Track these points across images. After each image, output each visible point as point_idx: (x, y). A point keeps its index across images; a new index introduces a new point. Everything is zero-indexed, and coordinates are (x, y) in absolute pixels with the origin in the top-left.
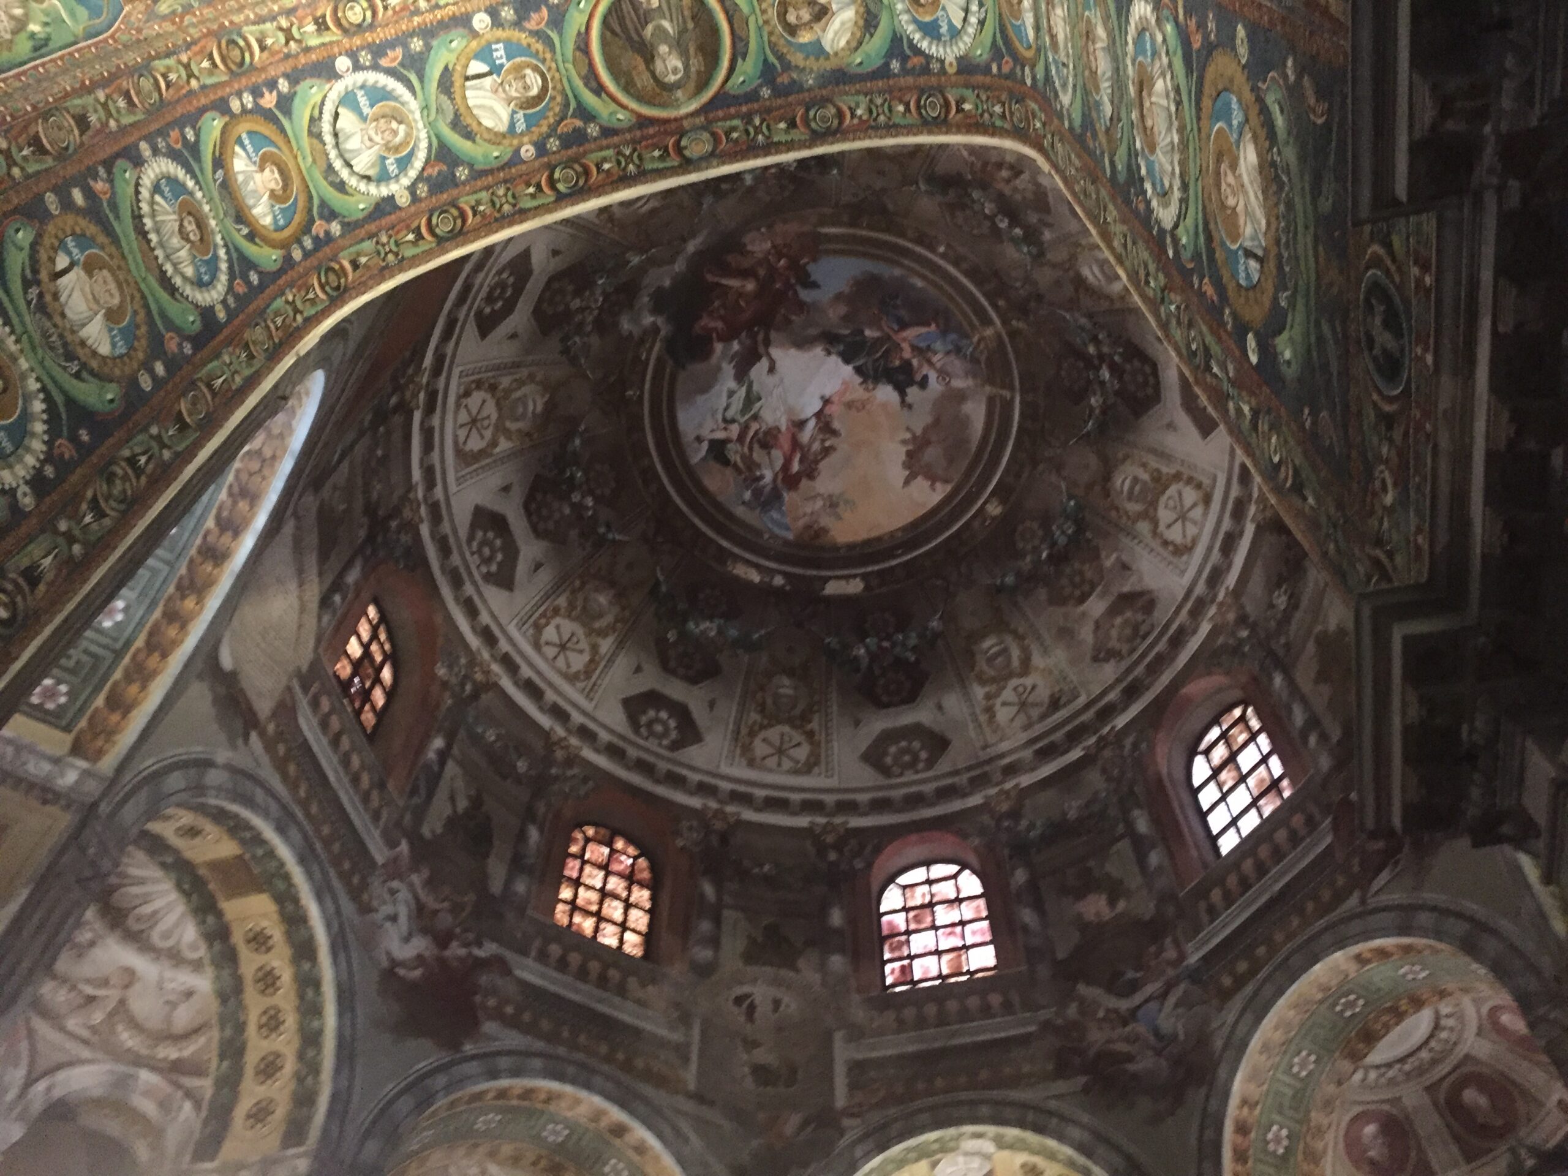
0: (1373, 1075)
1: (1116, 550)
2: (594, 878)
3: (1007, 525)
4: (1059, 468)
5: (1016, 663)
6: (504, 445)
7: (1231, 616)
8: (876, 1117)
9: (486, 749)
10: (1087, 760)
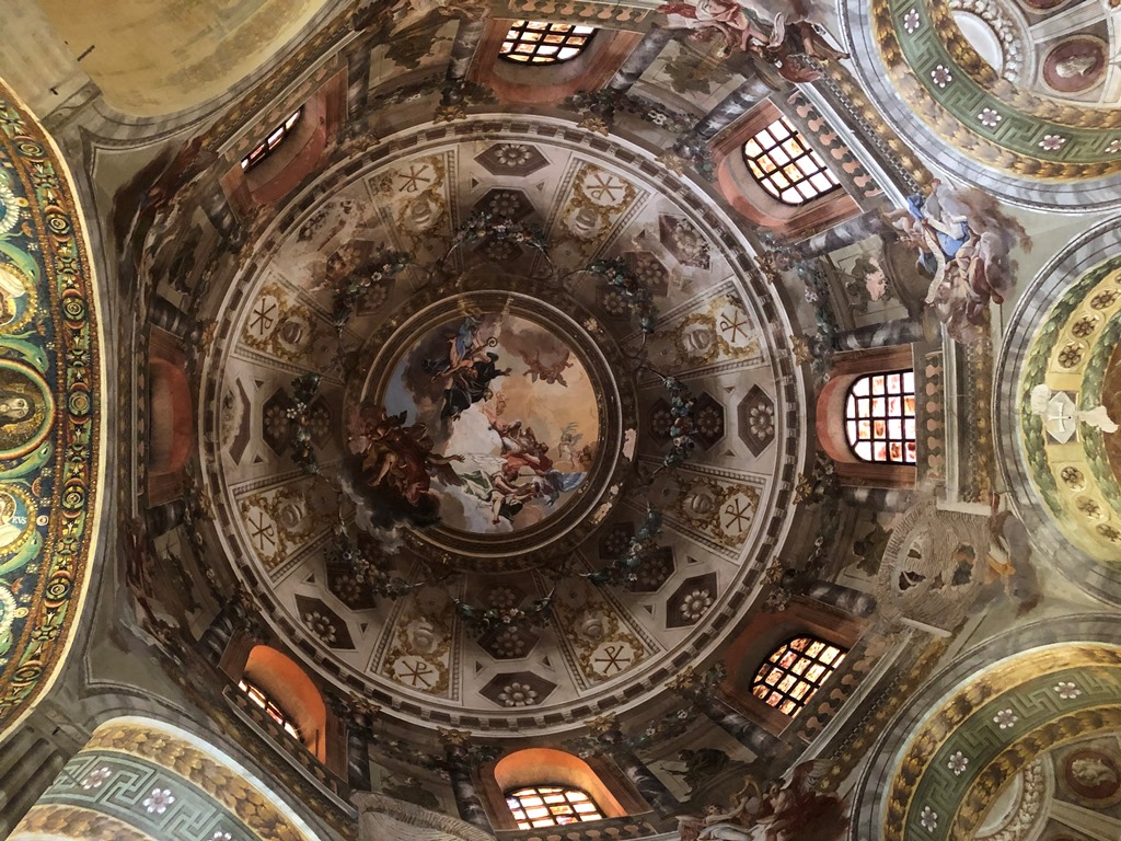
0: (1011, 65)
1: (629, 240)
2: (788, 682)
3: (606, 318)
4: (567, 273)
5: (704, 327)
6: (445, 659)
7: (676, 159)
8: (1001, 481)
9: (660, 737)
10: (778, 281)
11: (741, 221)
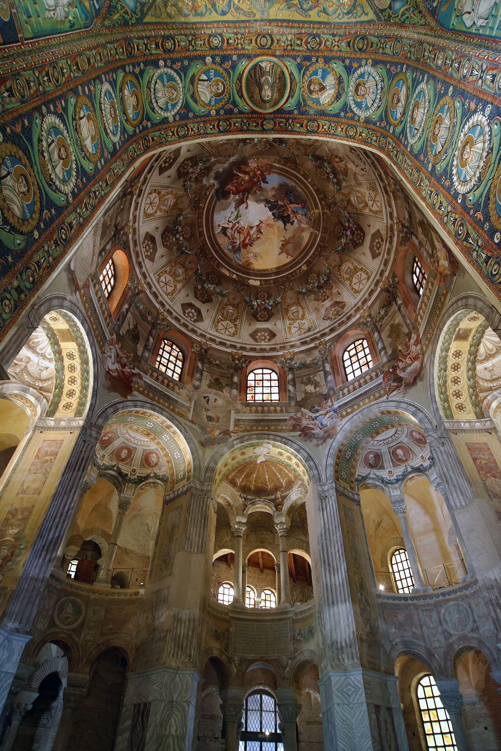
0: (376, 442)
2: (166, 355)
3: (307, 274)
4: (327, 259)
5: (300, 316)
6: (159, 213)
7: (367, 314)
8: (241, 434)
9: (140, 311)
10: (315, 348)
11: (339, 336)
